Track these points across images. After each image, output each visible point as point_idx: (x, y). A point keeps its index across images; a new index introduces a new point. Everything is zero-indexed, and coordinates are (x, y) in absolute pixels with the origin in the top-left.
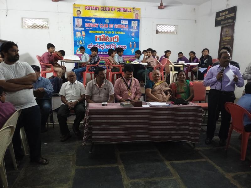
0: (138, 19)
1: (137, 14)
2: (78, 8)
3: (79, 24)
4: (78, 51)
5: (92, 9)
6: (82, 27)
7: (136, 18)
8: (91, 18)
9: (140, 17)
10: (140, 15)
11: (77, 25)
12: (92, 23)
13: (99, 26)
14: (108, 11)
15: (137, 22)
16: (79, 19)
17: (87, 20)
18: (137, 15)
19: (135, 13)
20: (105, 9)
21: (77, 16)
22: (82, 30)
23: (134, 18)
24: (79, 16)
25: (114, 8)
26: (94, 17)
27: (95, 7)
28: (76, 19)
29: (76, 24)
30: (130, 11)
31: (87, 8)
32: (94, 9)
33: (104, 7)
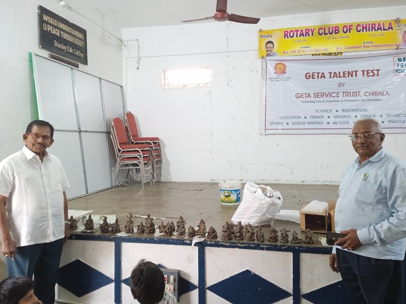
2: (268, 36)
5: (299, 35)
14: (336, 33)
19: (402, 32)
20: (327, 32)
25: (350, 26)
26: (302, 51)
27: (306, 30)
30: (389, 28)
31: (287, 34)
32: (303, 35)
33: (325, 28)
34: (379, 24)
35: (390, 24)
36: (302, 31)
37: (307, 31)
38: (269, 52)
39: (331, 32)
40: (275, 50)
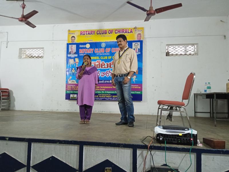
0: (141, 40)
1: (140, 34)
2: (72, 34)
3: (73, 50)
4: (70, 80)
5: (87, 34)
6: (75, 53)
7: (138, 39)
8: (85, 44)
9: (144, 38)
10: (143, 35)
11: (70, 52)
12: (87, 48)
13: (94, 52)
14: (105, 34)
15: (139, 43)
16: (73, 45)
17: (81, 46)
18: (139, 36)
19: (137, 34)
20: (101, 33)
21: (71, 42)
22: (75, 57)
23: (136, 39)
24: (73, 42)
25: (112, 30)
26: (89, 42)
28: (70, 46)
29: (70, 50)
31: (82, 33)
33: (100, 31)
34: (126, 30)
35: (131, 30)
36: (89, 32)
37: (92, 32)
39: (103, 33)
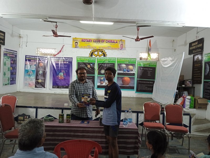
2: (76, 40)
18: (122, 45)
25: (104, 40)
30: (116, 42)
31: (83, 40)
32: (88, 41)
34: (113, 41)
35: (117, 41)
36: (88, 40)
37: (90, 40)
38: (76, 46)
39: (98, 41)
40: (78, 45)
